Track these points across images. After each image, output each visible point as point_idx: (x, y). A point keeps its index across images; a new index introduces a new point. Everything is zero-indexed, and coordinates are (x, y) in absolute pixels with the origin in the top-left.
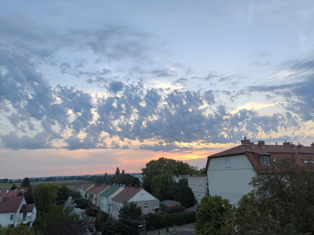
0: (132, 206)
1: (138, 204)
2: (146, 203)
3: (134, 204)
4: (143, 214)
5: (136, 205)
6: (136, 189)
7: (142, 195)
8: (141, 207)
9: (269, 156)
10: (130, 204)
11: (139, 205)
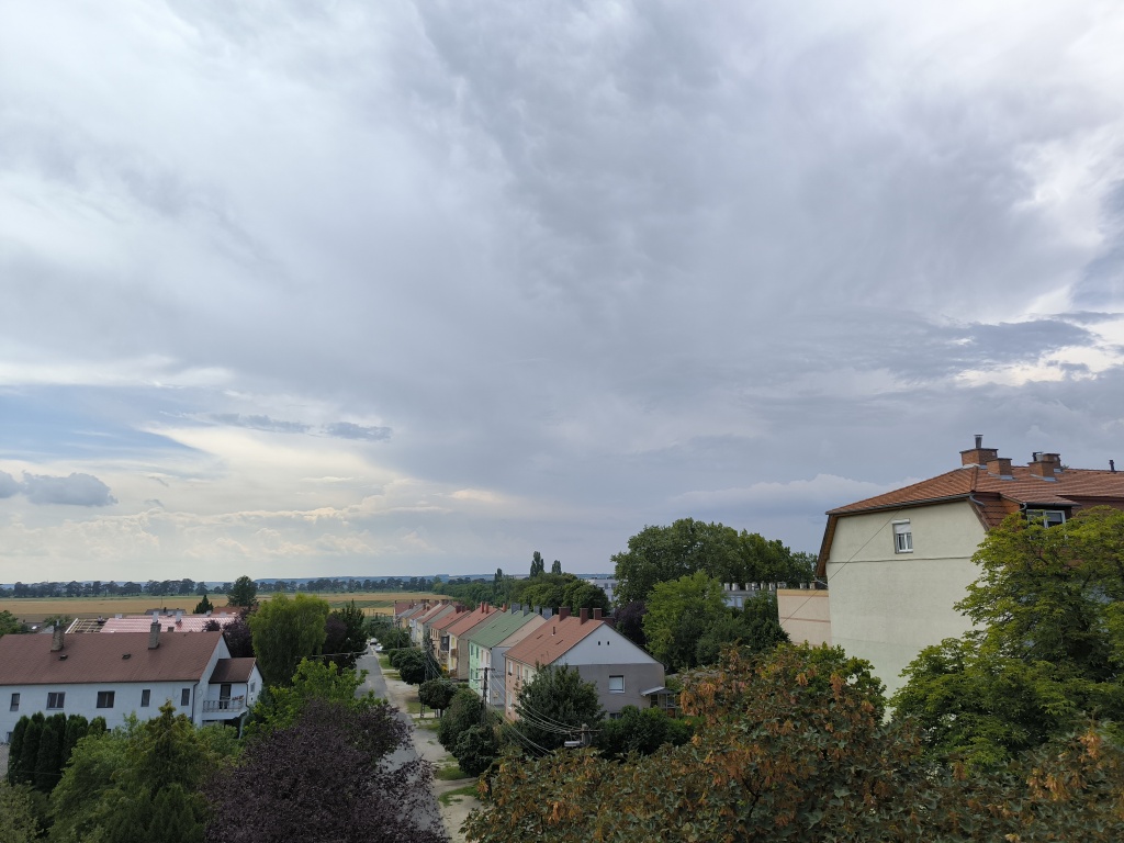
0: (564, 680)
1: (582, 676)
2: (617, 672)
3: (569, 673)
4: (602, 709)
5: (574, 679)
6: (583, 622)
7: (604, 643)
9: (1067, 508)
10: (558, 673)
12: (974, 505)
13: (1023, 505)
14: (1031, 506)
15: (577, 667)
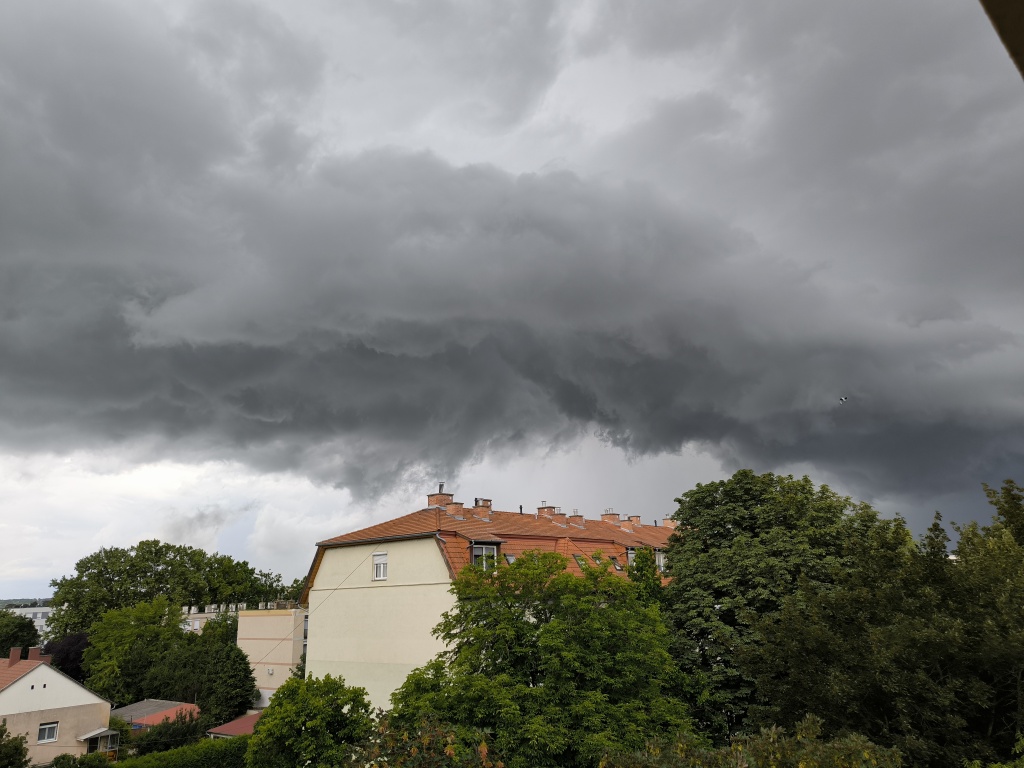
2: (50, 718)
6: (11, 665)
7: (39, 686)
11: (15, 731)
12: (438, 541)
13: (471, 542)
14: (476, 543)
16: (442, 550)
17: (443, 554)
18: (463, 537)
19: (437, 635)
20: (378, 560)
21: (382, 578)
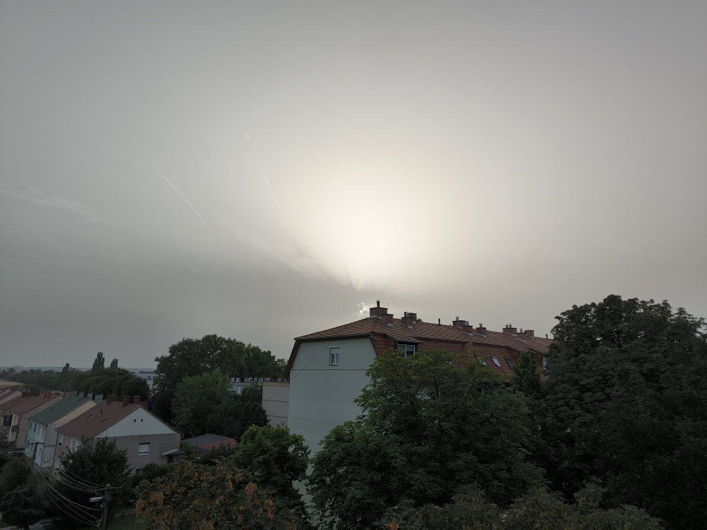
0: (103, 448)
1: (117, 445)
2: (144, 440)
3: (107, 443)
4: (130, 468)
5: (112, 447)
6: (124, 406)
7: (138, 420)
8: (125, 451)
9: (416, 344)
10: (98, 444)
11: (120, 446)
12: (372, 340)
13: (395, 342)
14: (400, 342)
15: (115, 439)
16: (374, 346)
17: (375, 349)
18: (391, 338)
19: (358, 403)
20: (334, 351)
21: (336, 364)
